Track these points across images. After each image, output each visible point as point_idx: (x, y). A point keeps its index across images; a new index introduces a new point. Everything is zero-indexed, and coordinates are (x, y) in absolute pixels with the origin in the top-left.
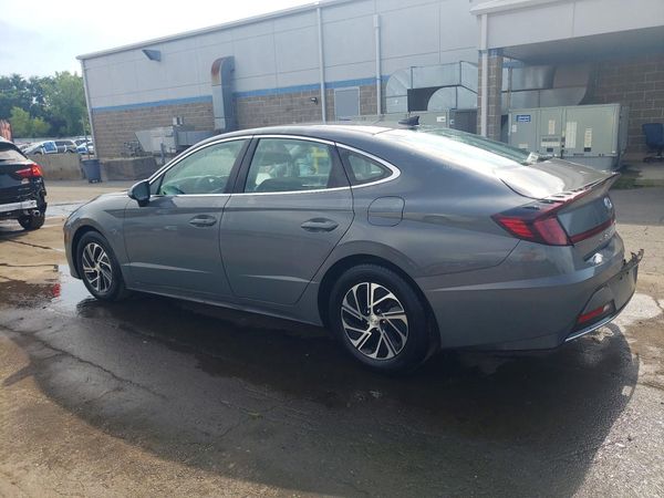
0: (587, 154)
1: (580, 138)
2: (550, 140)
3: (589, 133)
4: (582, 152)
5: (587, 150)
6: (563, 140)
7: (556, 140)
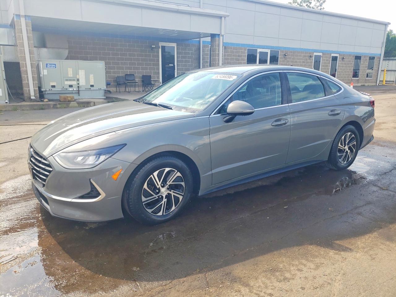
0: (92, 88)
1: (87, 79)
2: (70, 80)
3: (91, 76)
4: (90, 87)
5: (92, 86)
6: (78, 80)
7: (74, 80)
